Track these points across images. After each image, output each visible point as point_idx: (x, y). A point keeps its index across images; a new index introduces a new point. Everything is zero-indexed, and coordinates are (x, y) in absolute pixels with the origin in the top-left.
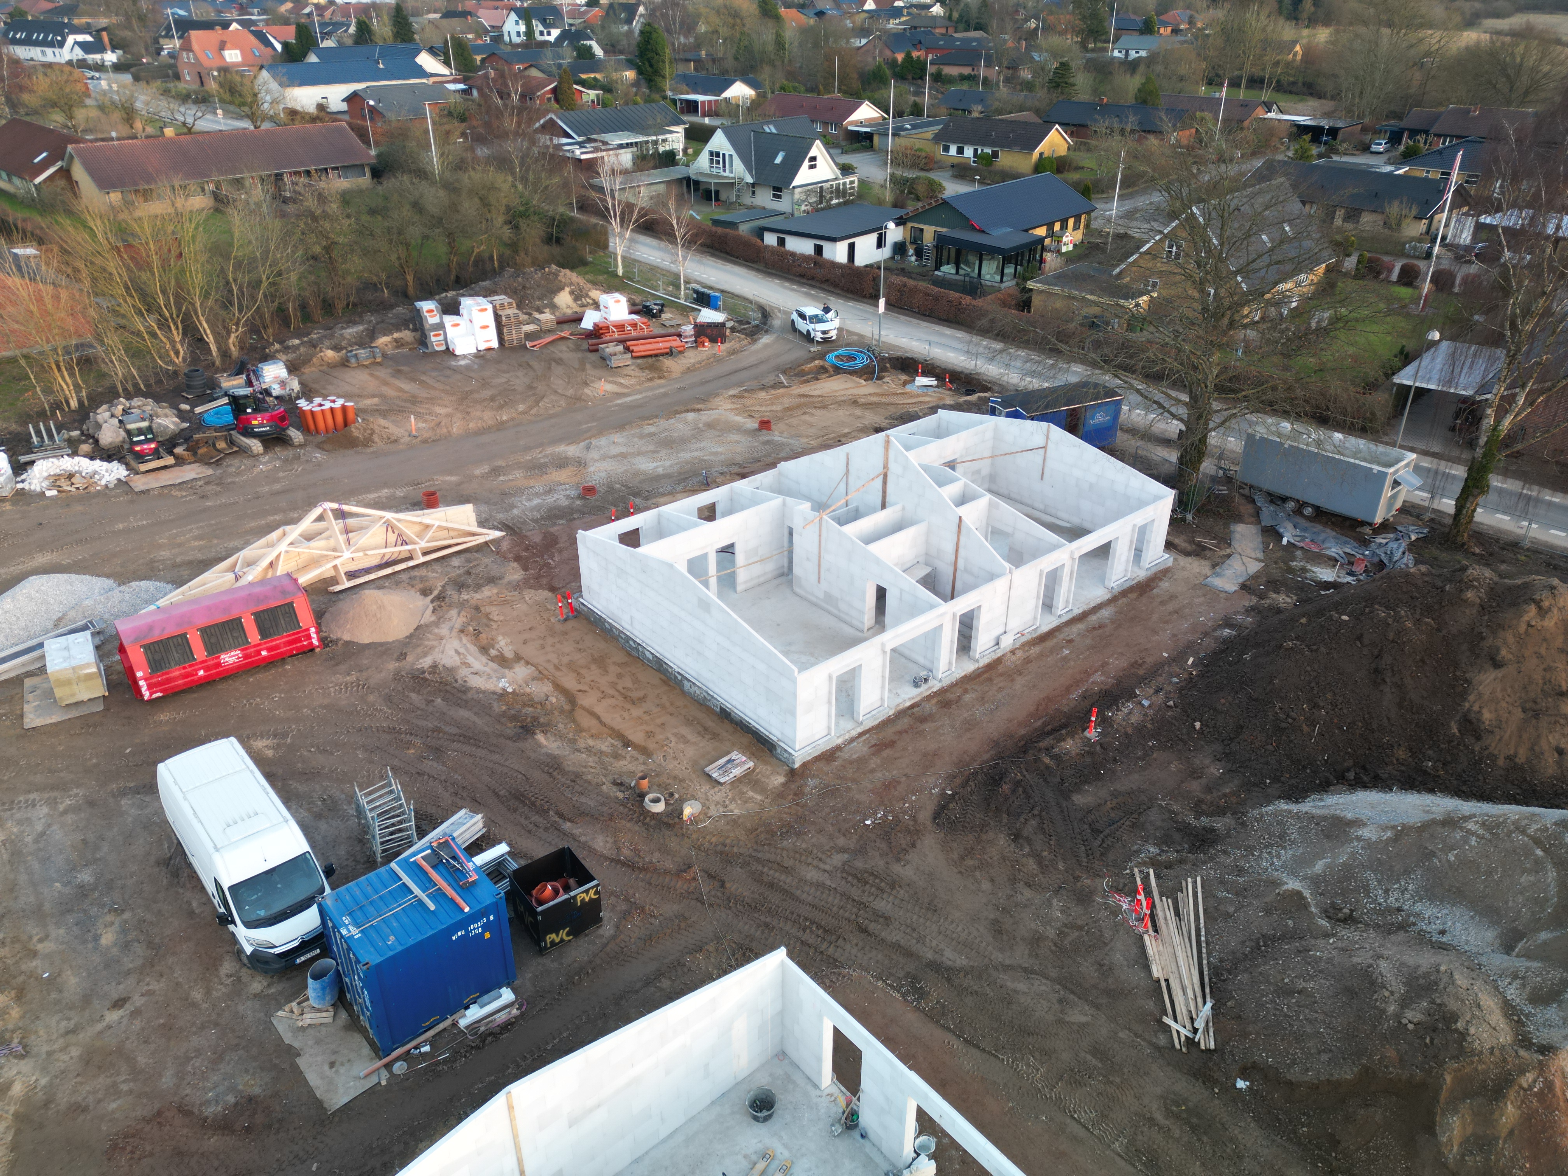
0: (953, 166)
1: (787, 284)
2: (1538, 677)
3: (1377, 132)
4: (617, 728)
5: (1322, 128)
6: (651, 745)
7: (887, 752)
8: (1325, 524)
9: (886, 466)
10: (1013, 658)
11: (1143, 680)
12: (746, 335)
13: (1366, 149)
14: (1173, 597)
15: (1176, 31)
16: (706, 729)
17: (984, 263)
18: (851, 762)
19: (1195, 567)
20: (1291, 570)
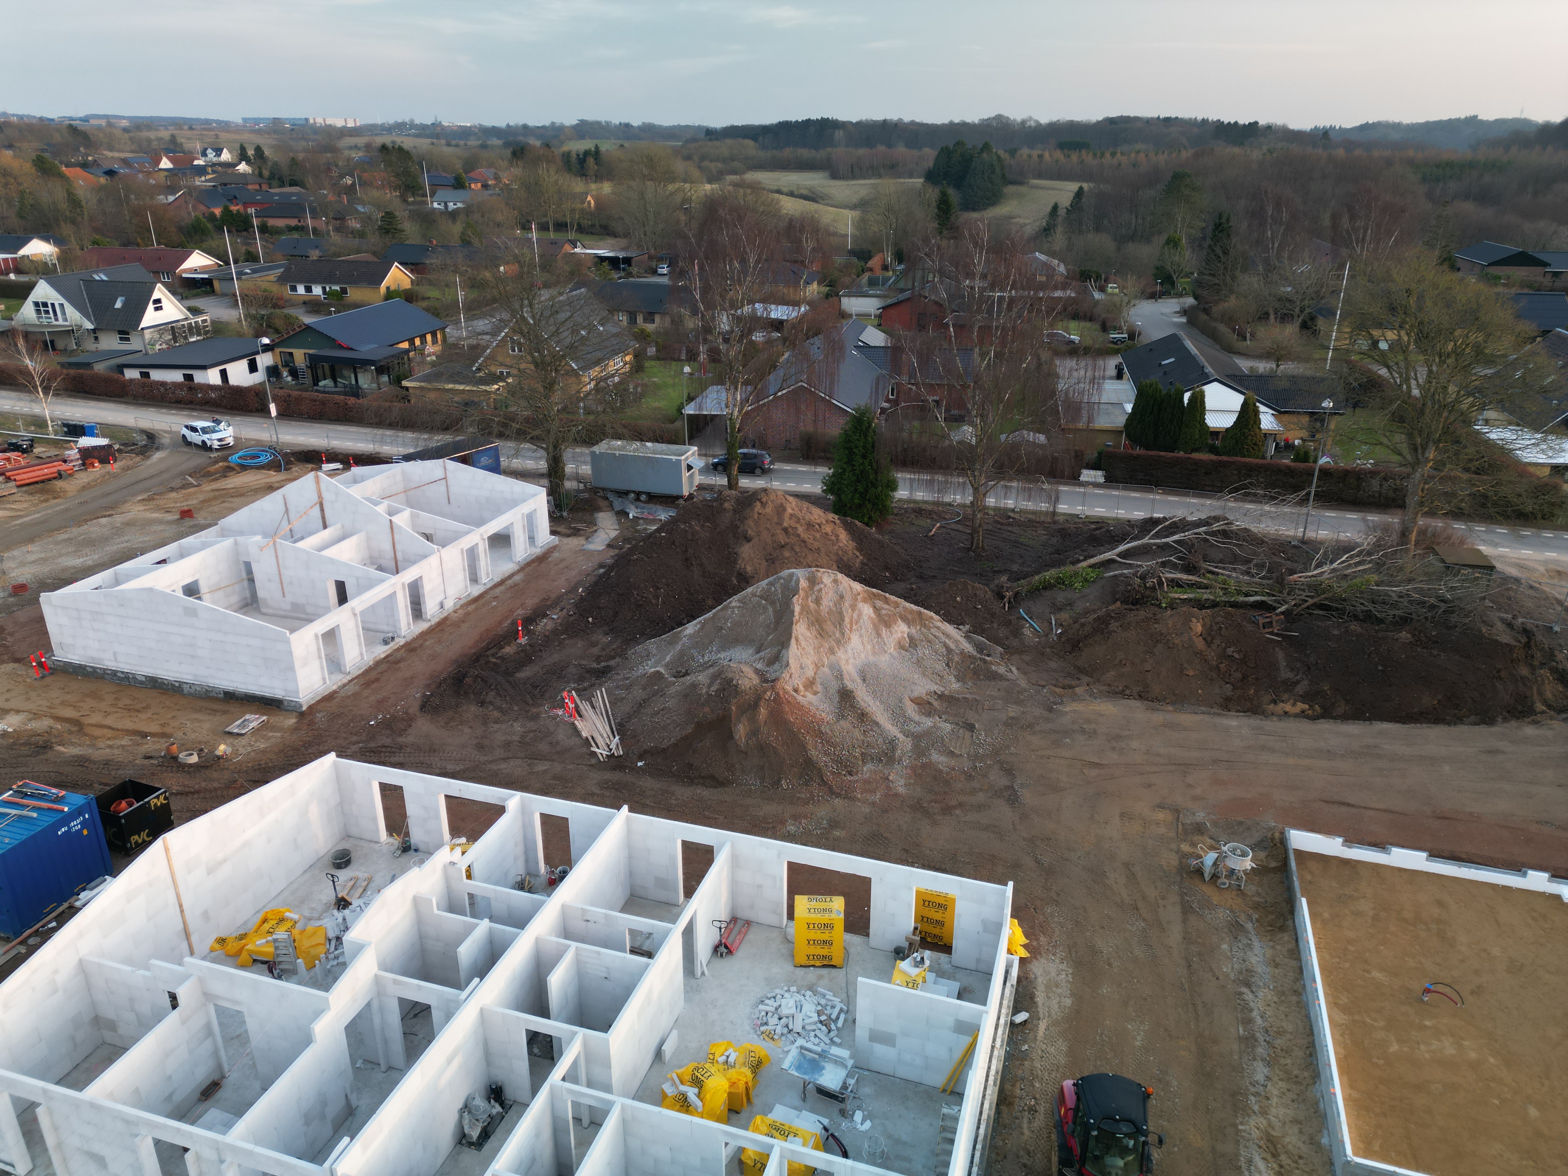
0: (305, 303)
1: (164, 411)
2: (769, 541)
3: (661, 260)
4: (131, 728)
5: (618, 258)
6: (168, 730)
7: (374, 686)
8: (656, 503)
9: (320, 496)
10: (456, 615)
11: (552, 607)
12: (137, 454)
13: (654, 272)
14: (562, 560)
15: (485, 186)
16: (215, 711)
17: (360, 376)
18: (348, 697)
19: (574, 542)
20: (637, 531)
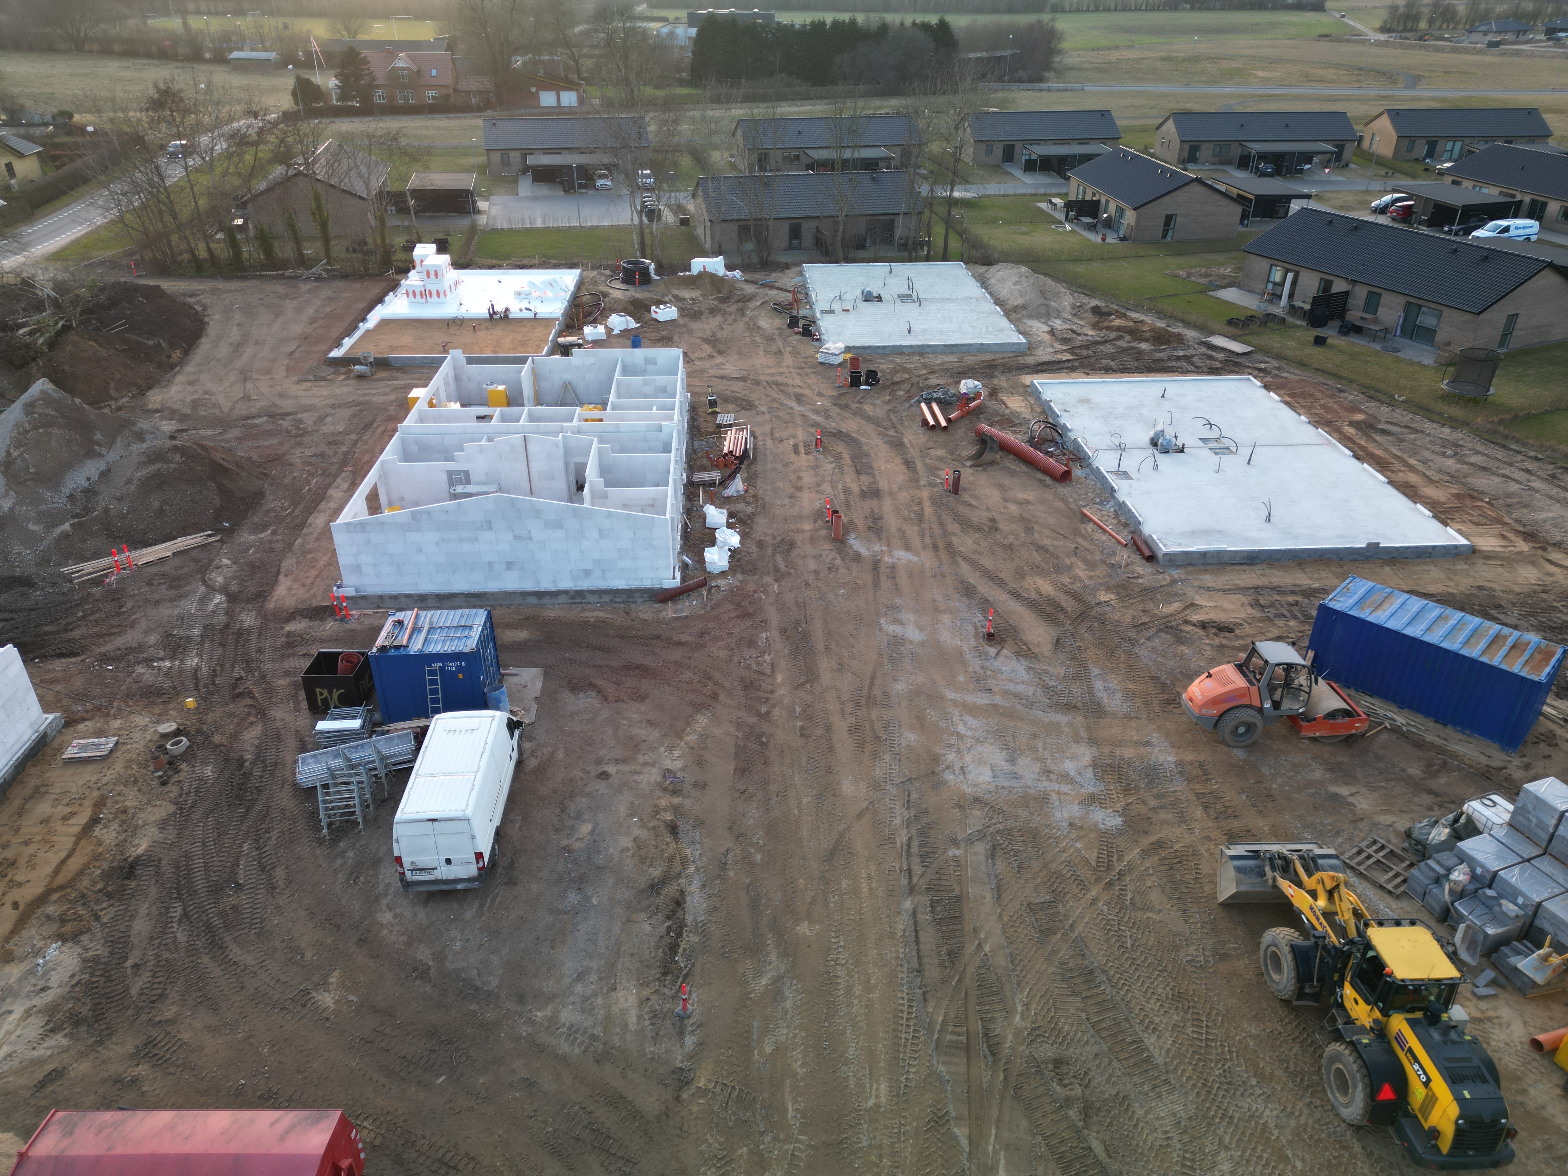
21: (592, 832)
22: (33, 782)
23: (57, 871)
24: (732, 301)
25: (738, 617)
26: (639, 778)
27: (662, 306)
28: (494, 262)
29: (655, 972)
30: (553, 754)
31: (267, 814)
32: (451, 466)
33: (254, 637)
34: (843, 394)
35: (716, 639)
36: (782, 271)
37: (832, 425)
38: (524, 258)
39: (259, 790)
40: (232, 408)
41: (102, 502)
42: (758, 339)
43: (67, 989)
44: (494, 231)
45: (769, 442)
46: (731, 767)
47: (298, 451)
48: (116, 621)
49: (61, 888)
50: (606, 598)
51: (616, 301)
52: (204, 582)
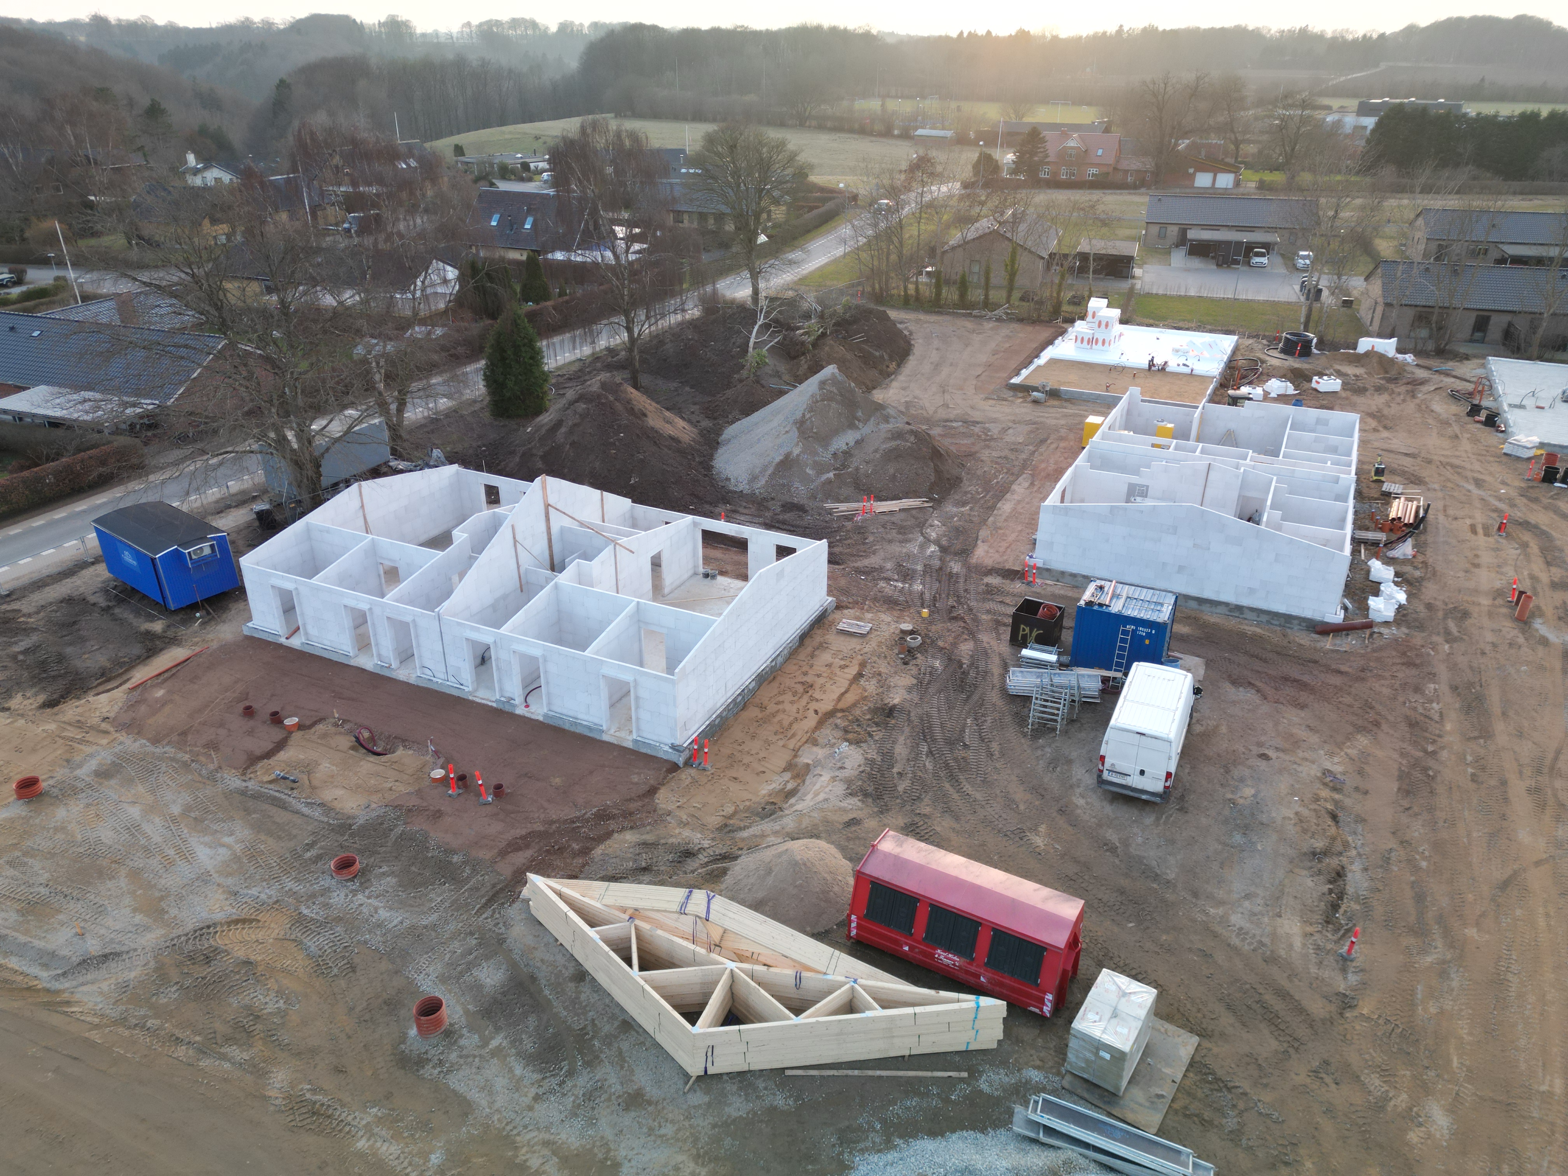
21: (1254, 796)
22: (818, 639)
23: (839, 699)
24: (1401, 382)
25: (1403, 664)
26: (1300, 769)
27: (1325, 378)
28: (1151, 321)
29: (1318, 917)
30: (1217, 727)
31: (982, 705)
32: (1134, 479)
33: (962, 580)
34: (1532, 487)
35: (1379, 677)
36: (1460, 361)
37: (1518, 514)
38: (1180, 321)
39: (976, 686)
40: (935, 412)
41: (855, 462)
42: (1430, 421)
43: (857, 773)
44: (1149, 295)
45: (1441, 518)
46: (1395, 786)
47: (987, 452)
48: (862, 547)
49: (842, 710)
50: (1264, 618)
51: (1275, 368)
52: (922, 534)
